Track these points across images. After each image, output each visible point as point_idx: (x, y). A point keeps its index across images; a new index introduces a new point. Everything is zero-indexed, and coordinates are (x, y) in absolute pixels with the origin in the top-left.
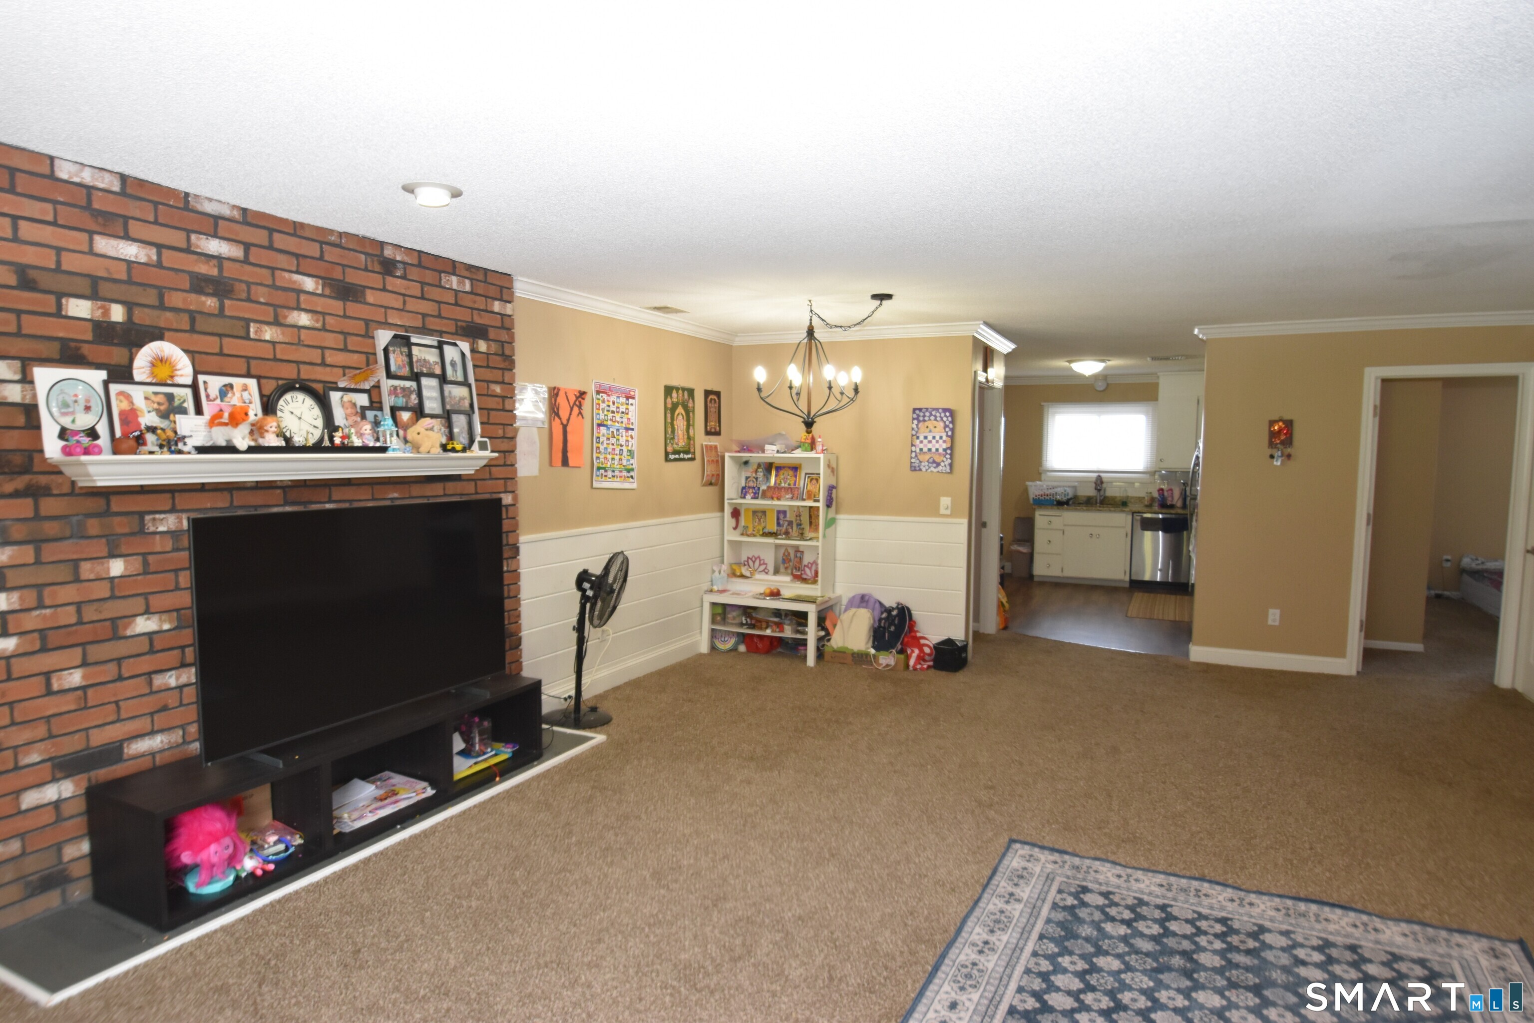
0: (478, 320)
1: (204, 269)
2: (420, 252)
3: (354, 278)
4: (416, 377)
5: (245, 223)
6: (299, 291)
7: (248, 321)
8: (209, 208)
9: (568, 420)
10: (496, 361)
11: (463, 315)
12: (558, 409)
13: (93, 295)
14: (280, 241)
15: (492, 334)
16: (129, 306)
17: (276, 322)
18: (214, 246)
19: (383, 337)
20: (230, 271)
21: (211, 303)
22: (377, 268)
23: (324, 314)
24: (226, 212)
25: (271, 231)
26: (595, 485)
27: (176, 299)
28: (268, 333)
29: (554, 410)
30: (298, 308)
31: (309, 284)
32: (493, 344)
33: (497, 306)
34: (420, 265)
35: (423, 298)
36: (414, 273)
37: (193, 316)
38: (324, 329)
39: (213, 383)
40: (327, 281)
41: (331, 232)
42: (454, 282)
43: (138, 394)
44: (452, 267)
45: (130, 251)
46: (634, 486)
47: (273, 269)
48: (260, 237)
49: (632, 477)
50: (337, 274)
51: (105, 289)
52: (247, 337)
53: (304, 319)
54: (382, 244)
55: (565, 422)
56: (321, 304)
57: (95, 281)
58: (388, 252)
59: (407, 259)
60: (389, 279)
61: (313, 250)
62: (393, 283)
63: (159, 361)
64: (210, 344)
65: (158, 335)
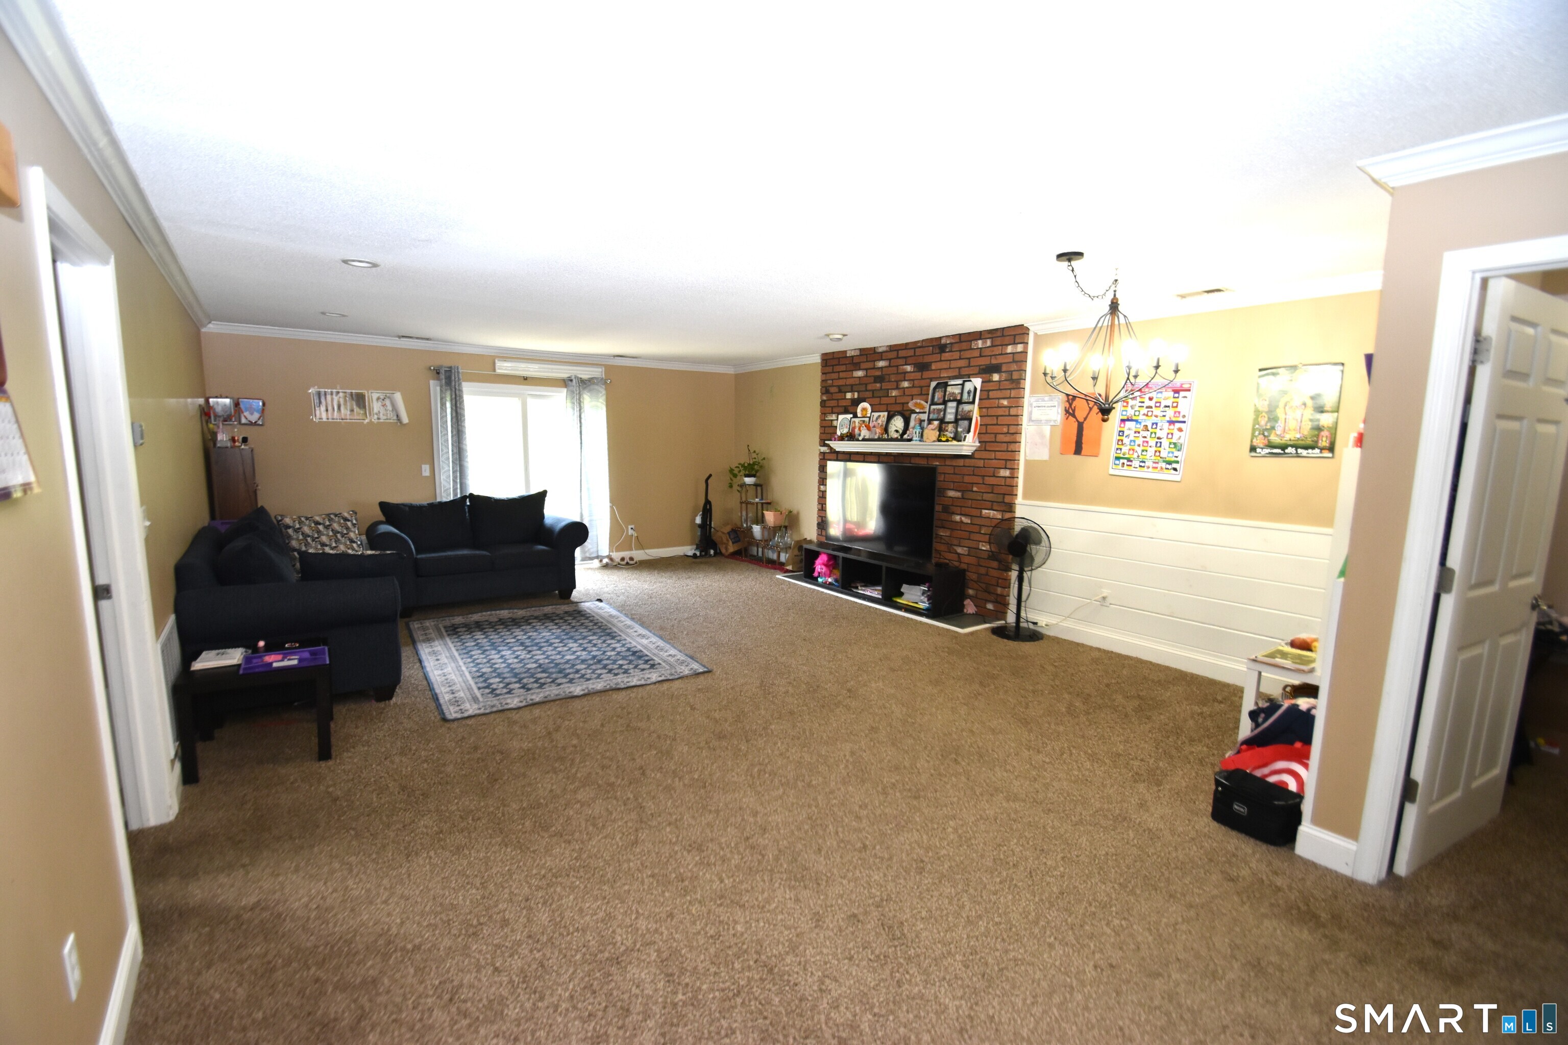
0: (994, 361)
1: (878, 373)
2: (960, 335)
3: (927, 359)
4: (945, 403)
5: (891, 351)
6: (906, 372)
7: (888, 390)
8: (880, 350)
9: (1085, 419)
10: (1007, 385)
11: (984, 362)
12: (1074, 411)
13: (852, 391)
14: (902, 353)
15: (1004, 368)
16: (858, 392)
17: (897, 388)
18: (881, 364)
19: (933, 384)
20: (885, 371)
21: (878, 385)
22: (937, 351)
23: (913, 380)
24: (884, 349)
25: (898, 351)
26: (1112, 472)
27: (870, 387)
28: (894, 393)
29: (1070, 412)
30: (905, 380)
31: (909, 368)
32: (1004, 374)
33: (1010, 349)
34: (961, 342)
35: (960, 359)
36: (956, 347)
37: (873, 391)
38: (913, 387)
39: (876, 414)
40: (915, 365)
41: (918, 342)
42: (980, 343)
43: (857, 420)
44: (979, 335)
45: (860, 374)
46: (1178, 478)
47: (897, 366)
48: (893, 355)
49: (1175, 469)
50: (920, 360)
51: (855, 388)
52: (888, 396)
53: (906, 384)
54: (940, 338)
55: (1081, 420)
56: (912, 376)
57: (852, 386)
58: (943, 341)
59: (953, 341)
60: (943, 354)
61: (911, 353)
62: (946, 356)
63: (864, 409)
64: (876, 401)
65: (864, 401)
